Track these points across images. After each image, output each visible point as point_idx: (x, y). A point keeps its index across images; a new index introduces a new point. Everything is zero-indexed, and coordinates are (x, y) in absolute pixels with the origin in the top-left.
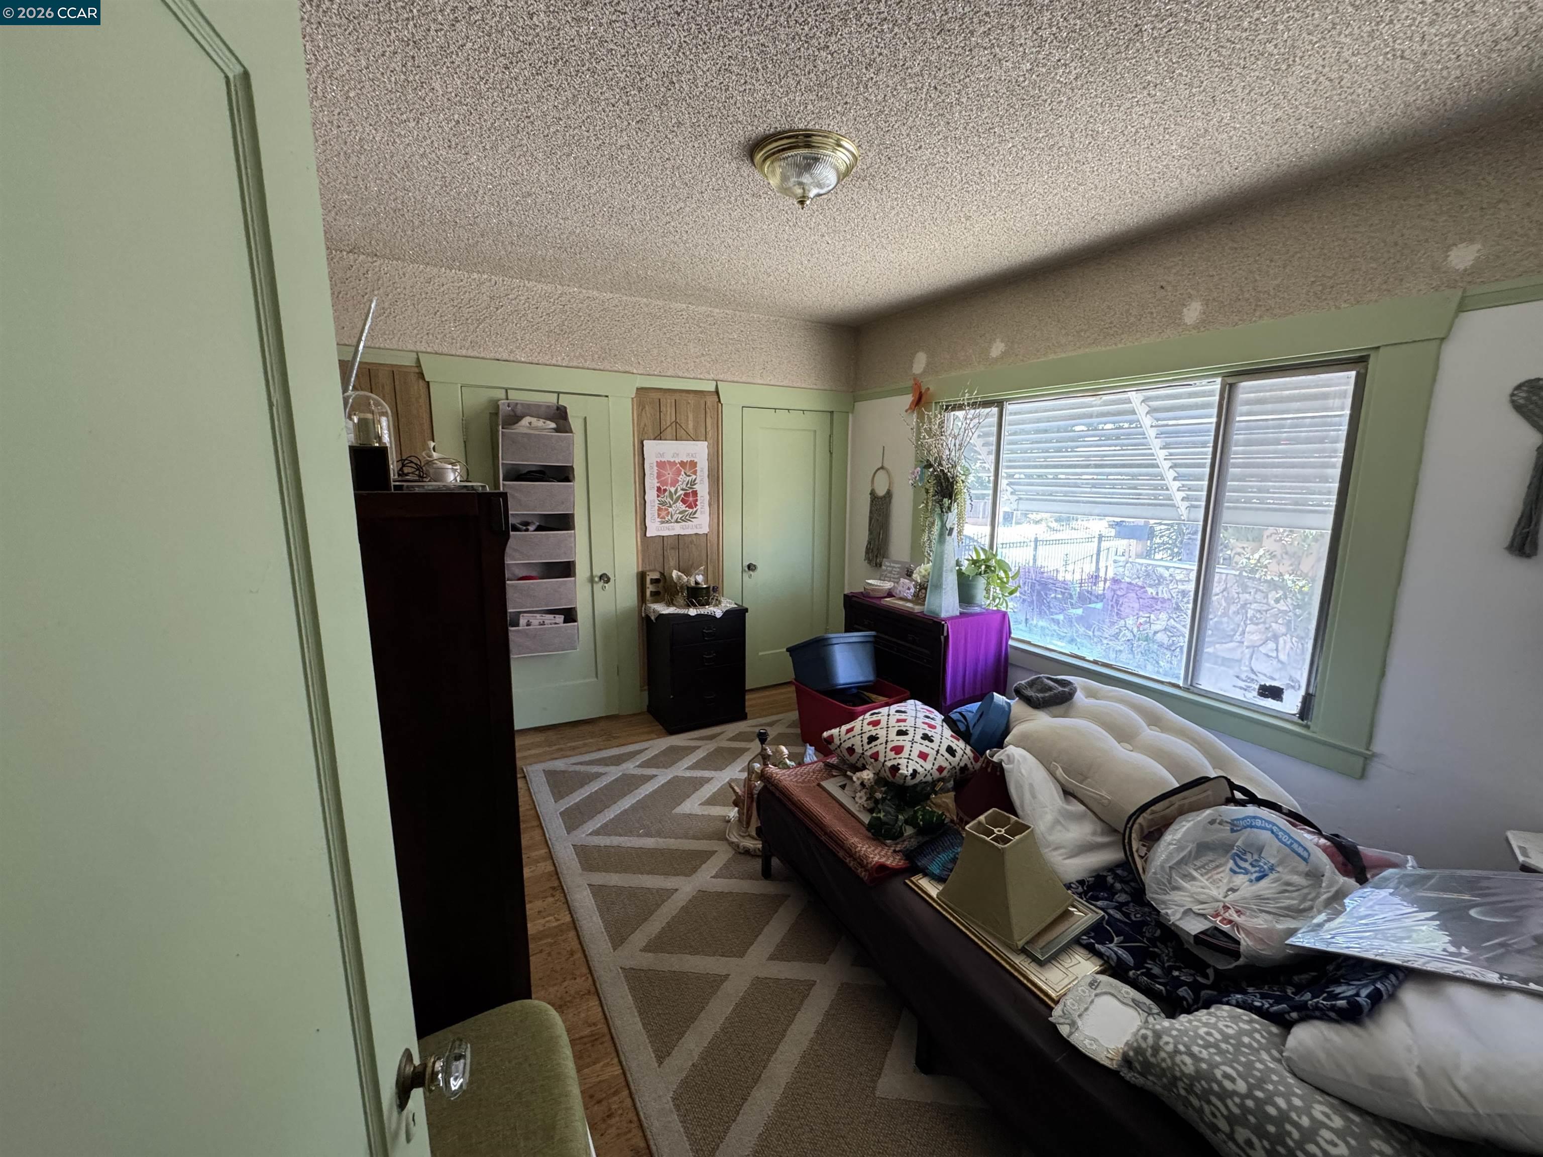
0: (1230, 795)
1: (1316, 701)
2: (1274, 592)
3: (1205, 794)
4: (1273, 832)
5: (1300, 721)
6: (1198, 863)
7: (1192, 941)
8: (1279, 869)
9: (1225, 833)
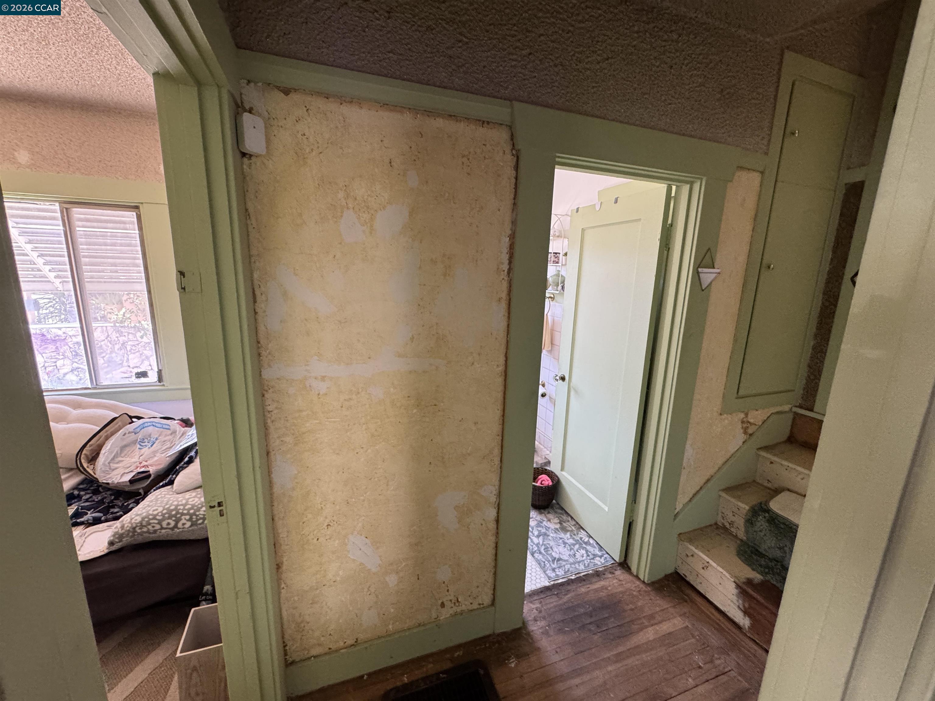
0: (130, 421)
1: (163, 372)
2: (139, 333)
3: (118, 425)
4: (153, 425)
5: (160, 384)
6: (122, 455)
7: (128, 484)
8: (160, 438)
9: (133, 437)
